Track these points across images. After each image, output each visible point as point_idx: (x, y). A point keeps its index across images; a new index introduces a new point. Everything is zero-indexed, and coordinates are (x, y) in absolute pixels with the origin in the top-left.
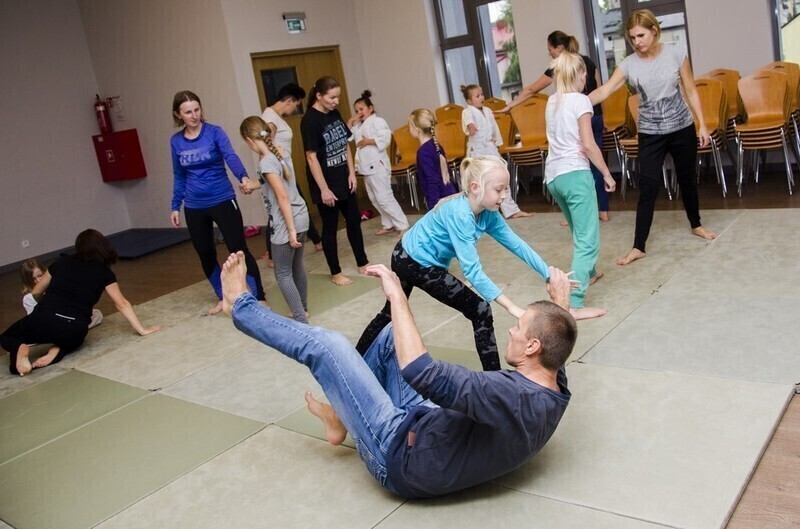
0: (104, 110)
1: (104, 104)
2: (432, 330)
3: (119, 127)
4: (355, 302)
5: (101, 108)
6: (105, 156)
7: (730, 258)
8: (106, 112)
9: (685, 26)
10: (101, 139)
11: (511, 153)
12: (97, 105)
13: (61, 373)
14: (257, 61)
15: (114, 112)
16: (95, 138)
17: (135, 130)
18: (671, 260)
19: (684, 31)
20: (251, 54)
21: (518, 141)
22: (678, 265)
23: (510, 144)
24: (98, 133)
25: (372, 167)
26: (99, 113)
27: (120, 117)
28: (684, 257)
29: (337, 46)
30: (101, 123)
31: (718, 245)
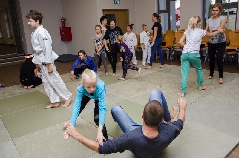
0: (64, 21)
1: (63, 19)
2: (134, 96)
3: (67, 26)
4: (116, 84)
5: (63, 20)
6: (62, 34)
7: (233, 90)
8: (64, 22)
9: (236, 14)
10: (62, 29)
11: (172, 47)
12: (62, 19)
13: (35, 91)
14: (104, 11)
15: (66, 21)
16: (60, 28)
17: (70, 27)
18: (213, 87)
19: (235, 15)
20: (103, 9)
21: (175, 43)
22: (215, 89)
23: (173, 44)
24: (61, 27)
25: (132, 46)
26: (62, 22)
27: (67, 23)
28: (218, 87)
29: (128, 9)
30: (62, 24)
31: (230, 85)
